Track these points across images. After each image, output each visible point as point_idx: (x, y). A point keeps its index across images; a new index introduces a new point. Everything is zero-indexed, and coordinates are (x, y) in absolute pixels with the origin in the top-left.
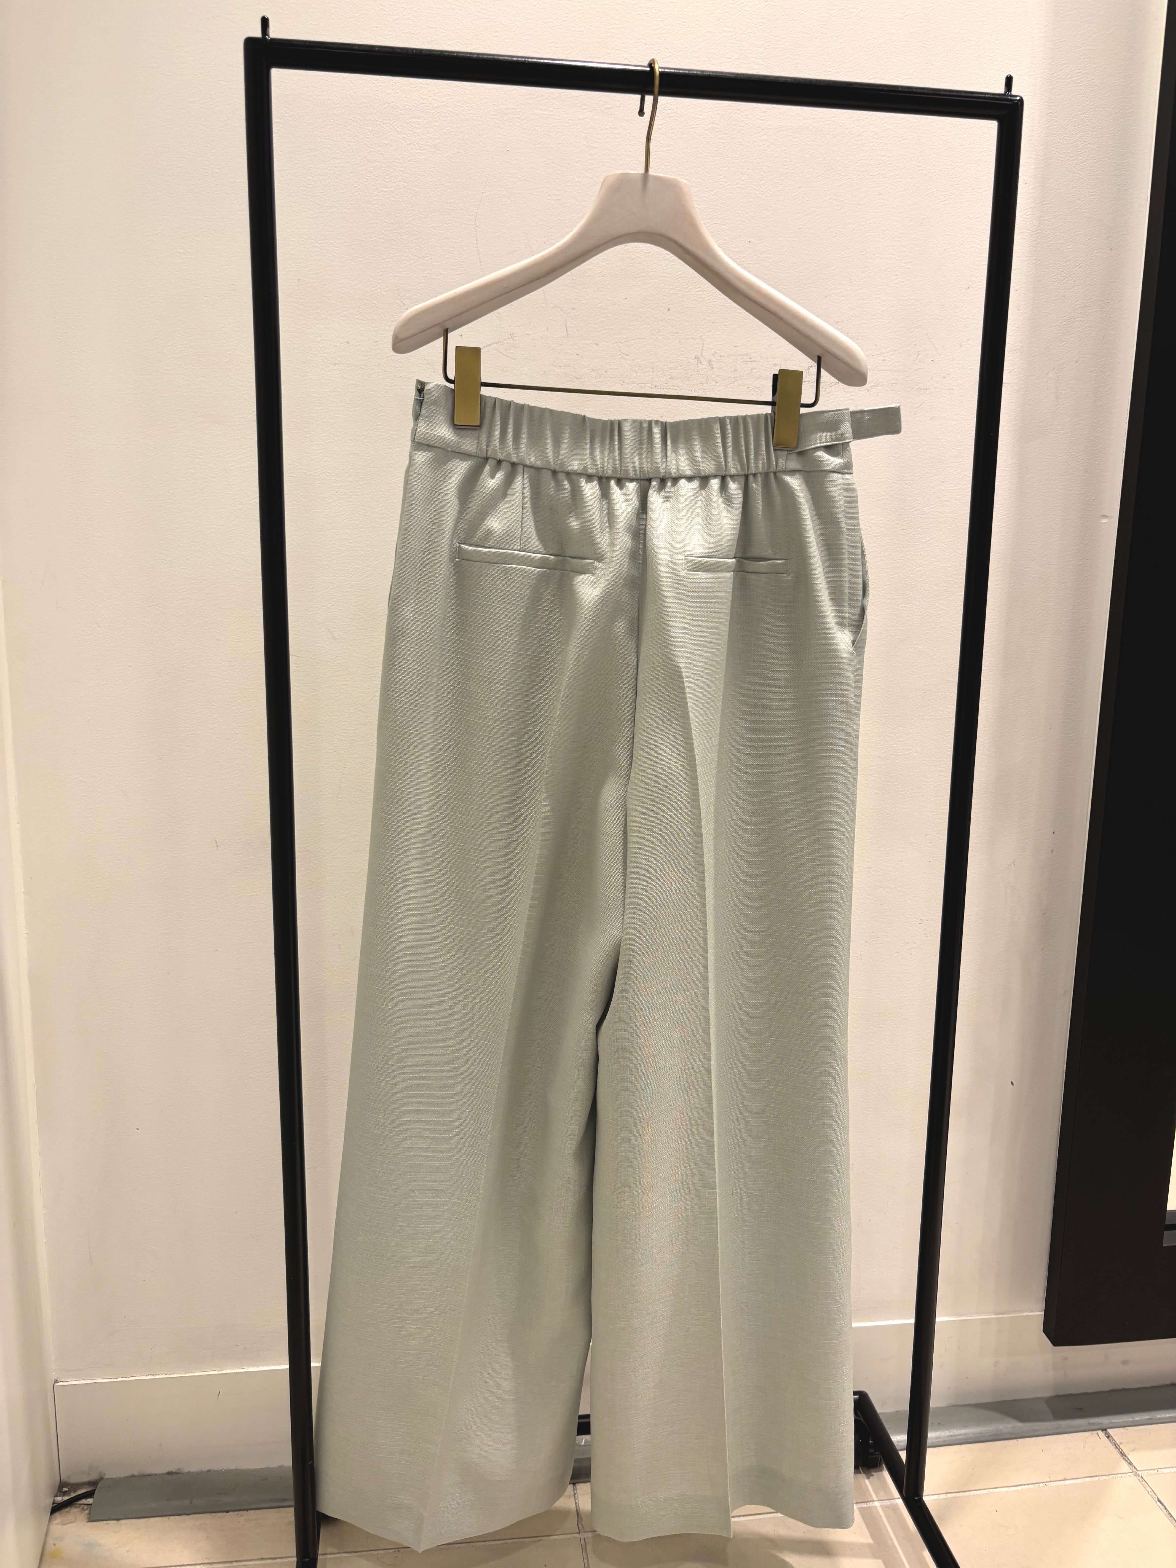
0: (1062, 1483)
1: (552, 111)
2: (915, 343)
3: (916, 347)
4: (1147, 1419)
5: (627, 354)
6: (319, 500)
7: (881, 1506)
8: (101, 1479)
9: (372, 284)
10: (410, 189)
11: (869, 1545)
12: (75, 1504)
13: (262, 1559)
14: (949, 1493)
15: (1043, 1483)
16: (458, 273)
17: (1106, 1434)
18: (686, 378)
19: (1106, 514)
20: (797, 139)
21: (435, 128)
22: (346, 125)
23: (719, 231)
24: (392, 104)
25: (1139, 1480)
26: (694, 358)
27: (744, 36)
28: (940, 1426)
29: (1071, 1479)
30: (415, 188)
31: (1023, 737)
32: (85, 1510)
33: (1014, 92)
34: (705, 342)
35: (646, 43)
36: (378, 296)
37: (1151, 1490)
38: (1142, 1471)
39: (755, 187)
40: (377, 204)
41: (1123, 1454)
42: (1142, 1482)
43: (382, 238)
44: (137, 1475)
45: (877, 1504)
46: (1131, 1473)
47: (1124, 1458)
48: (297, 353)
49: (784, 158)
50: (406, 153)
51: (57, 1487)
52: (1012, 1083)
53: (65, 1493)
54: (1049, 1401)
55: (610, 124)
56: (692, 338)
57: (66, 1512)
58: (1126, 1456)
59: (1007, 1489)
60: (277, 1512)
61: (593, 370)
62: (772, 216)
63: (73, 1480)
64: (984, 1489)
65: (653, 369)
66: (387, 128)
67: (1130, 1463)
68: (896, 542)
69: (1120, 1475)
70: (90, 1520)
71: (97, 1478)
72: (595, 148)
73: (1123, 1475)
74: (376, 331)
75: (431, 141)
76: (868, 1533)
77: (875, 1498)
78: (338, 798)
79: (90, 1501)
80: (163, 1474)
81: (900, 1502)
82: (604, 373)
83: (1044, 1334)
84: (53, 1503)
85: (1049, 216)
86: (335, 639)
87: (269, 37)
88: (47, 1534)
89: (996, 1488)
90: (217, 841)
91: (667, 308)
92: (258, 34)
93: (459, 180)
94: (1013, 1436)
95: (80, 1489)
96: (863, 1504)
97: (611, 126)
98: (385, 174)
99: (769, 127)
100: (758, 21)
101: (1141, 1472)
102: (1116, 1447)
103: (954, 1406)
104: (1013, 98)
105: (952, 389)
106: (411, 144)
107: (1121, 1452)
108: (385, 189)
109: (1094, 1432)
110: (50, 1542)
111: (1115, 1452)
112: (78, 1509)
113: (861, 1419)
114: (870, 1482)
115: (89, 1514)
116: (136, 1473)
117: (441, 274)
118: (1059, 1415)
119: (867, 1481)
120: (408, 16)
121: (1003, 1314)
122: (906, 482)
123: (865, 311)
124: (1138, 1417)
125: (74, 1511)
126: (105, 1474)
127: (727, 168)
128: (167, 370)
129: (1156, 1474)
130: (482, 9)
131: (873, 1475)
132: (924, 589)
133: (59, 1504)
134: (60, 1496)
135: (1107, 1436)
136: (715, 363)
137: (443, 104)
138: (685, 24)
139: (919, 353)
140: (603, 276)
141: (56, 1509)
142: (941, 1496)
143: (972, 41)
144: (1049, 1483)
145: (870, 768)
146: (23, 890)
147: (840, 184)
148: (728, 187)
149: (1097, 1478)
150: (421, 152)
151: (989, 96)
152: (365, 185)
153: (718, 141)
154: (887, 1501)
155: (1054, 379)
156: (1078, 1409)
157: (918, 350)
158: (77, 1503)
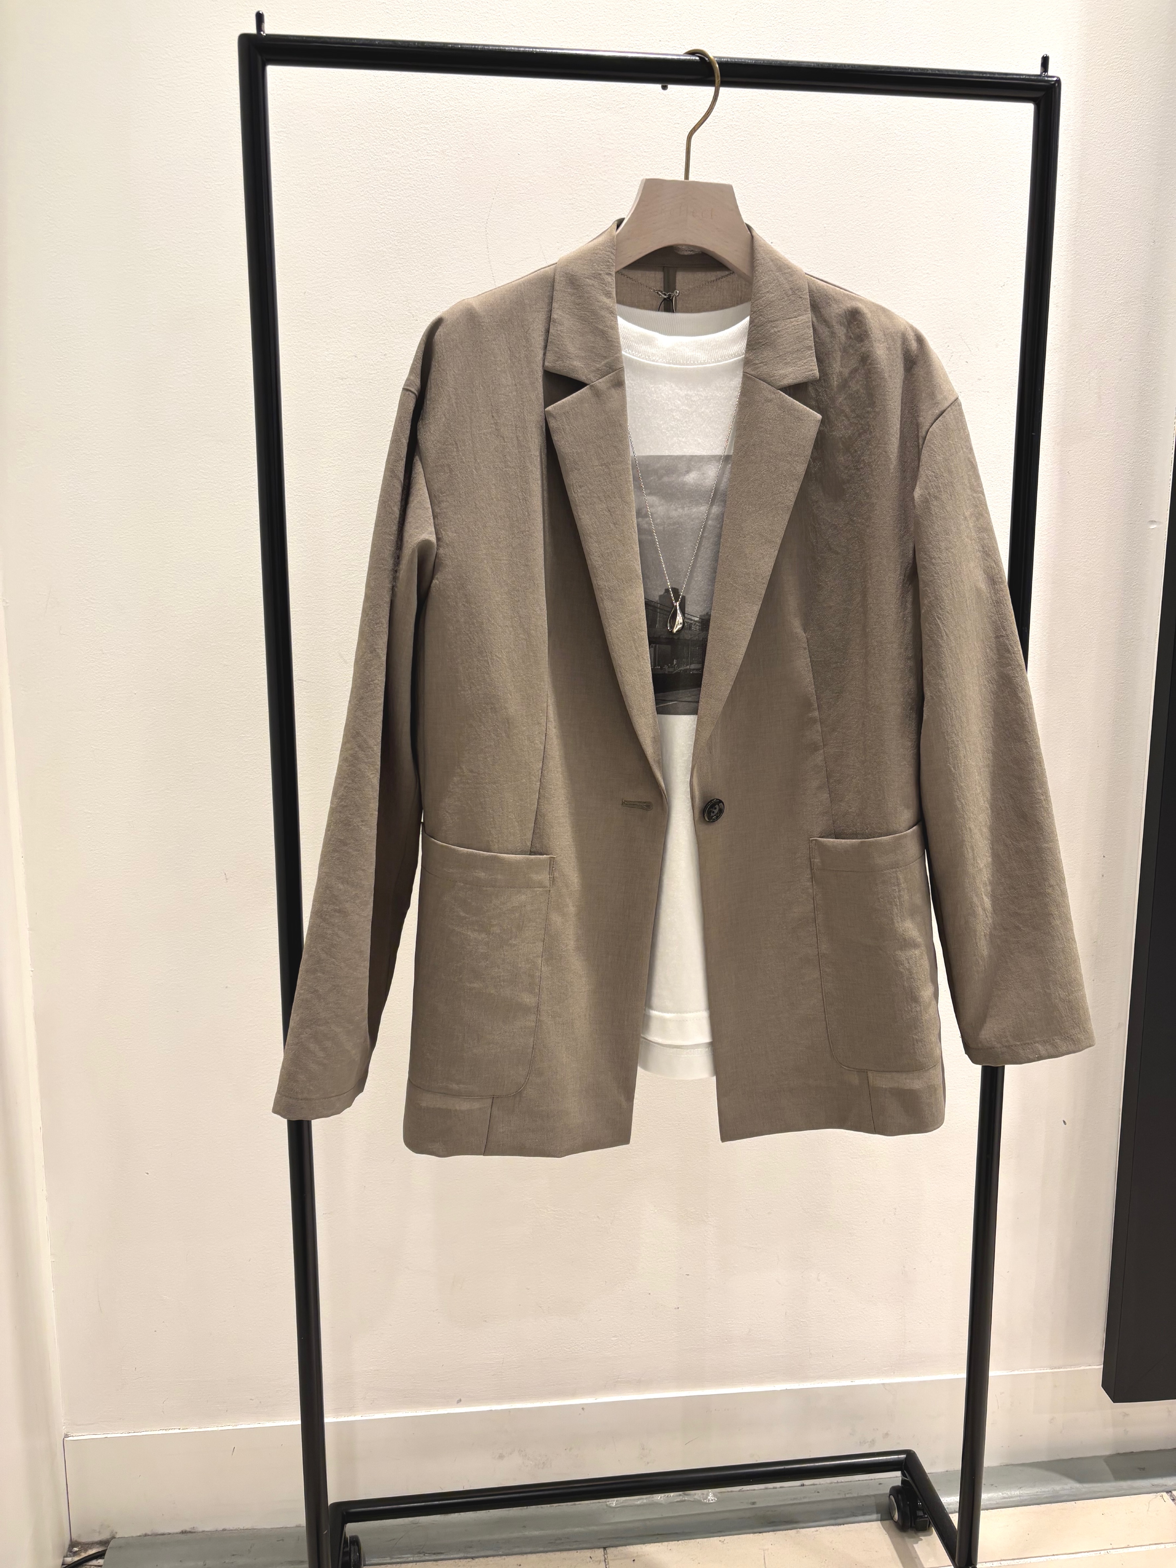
0: (1126, 1550)
1: (565, 113)
2: (948, 344)
3: (948, 348)
8: (113, 1537)
9: (379, 296)
12: (86, 1565)
15: (1104, 1550)
16: (468, 282)
17: (1171, 1496)
19: (1154, 519)
22: (351, 132)
24: (398, 110)
28: (993, 1487)
29: (1135, 1546)
30: (423, 196)
31: (1069, 756)
33: (1051, 72)
36: (387, 307)
40: (384, 213)
43: (390, 248)
48: (304, 368)
49: (807, 155)
50: (413, 160)
51: (67, 1546)
52: (1064, 1122)
53: (75, 1554)
54: (1109, 1460)
55: (624, 125)
59: (1066, 1557)
63: (84, 1540)
64: (1043, 1557)
71: (109, 1537)
72: (609, 149)
74: (384, 343)
75: (439, 147)
79: (100, 1562)
80: (177, 1533)
83: (1102, 1389)
84: (63, 1565)
85: (1088, 208)
87: (264, 33)
89: (1054, 1555)
92: (253, 30)
93: (469, 186)
94: (1073, 1498)
95: (91, 1548)
98: (392, 182)
103: (1007, 1465)
104: (1050, 79)
105: (988, 392)
106: (418, 150)
108: (391, 198)
109: (1158, 1494)
113: (908, 1479)
116: (149, 1533)
117: (451, 283)
118: (1120, 1475)
119: (914, 1542)
121: (1059, 1368)
126: (116, 1533)
128: (170, 388)
130: (491, 10)
131: (921, 1540)
133: (69, 1565)
134: (70, 1557)
135: (1172, 1498)
142: (996, 1564)
144: (1111, 1551)
146: (28, 926)
147: (866, 181)
148: (748, 186)
149: (1163, 1546)
150: (429, 158)
151: (1024, 77)
155: (1097, 379)
156: (1140, 1469)
157: (951, 352)
158: (88, 1564)
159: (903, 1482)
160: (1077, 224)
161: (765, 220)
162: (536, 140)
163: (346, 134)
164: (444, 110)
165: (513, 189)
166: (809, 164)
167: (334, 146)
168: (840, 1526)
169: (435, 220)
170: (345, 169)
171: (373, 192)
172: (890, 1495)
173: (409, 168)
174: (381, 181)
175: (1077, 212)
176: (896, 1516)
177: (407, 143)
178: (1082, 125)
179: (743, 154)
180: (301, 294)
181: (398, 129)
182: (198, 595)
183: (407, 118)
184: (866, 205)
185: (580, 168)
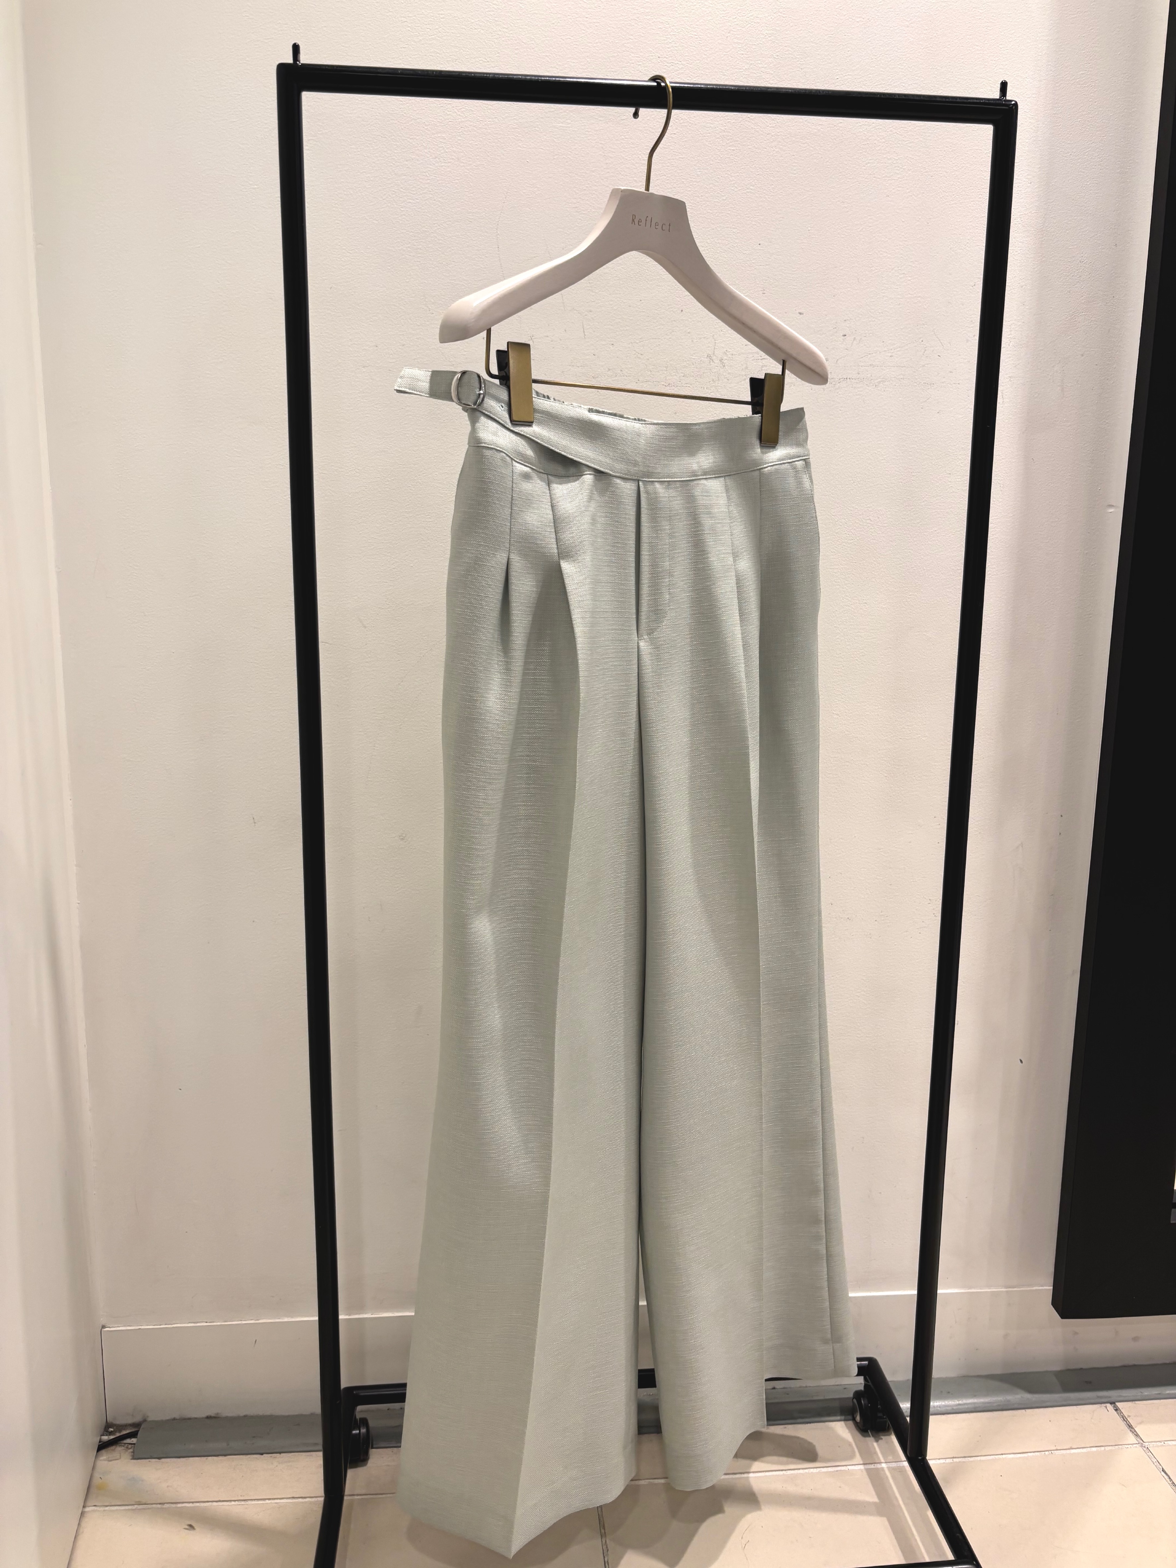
0: (1068, 1451)
2: (921, 339)
3: (922, 343)
4: (1156, 1394)
5: (642, 353)
6: (350, 496)
7: (887, 1467)
8: (145, 1421)
9: (399, 291)
10: (435, 200)
11: (875, 1503)
12: (120, 1443)
13: (293, 1498)
14: (955, 1458)
15: (1048, 1451)
17: (1114, 1407)
18: (699, 376)
19: (1112, 504)
20: (806, 145)
21: (459, 142)
22: (375, 141)
23: (730, 235)
25: (1145, 1451)
26: (706, 356)
27: (754, 47)
28: (949, 1395)
29: (1077, 1448)
30: (440, 199)
31: (1030, 722)
32: (130, 1449)
33: (1008, 97)
34: (716, 341)
35: (659, 56)
37: (1156, 1460)
38: (1149, 1442)
39: (765, 191)
40: (404, 215)
41: (1130, 1426)
42: (1148, 1454)
43: (409, 247)
44: (178, 1418)
45: (884, 1465)
46: (1137, 1444)
47: (1131, 1431)
50: (431, 167)
51: (103, 1427)
52: (1021, 1061)
53: (111, 1433)
54: (1059, 1374)
56: (704, 338)
57: (112, 1450)
58: (1133, 1428)
59: (1012, 1456)
60: (308, 1456)
61: (609, 370)
62: (781, 219)
63: (120, 1421)
64: (990, 1455)
65: (666, 367)
66: (414, 143)
67: (1137, 1435)
68: (905, 532)
69: (1127, 1446)
70: (134, 1458)
71: (141, 1420)
72: (611, 157)
73: (1129, 1446)
74: (403, 335)
76: (874, 1493)
77: (883, 1460)
78: (367, 777)
79: (134, 1440)
80: (203, 1418)
81: (906, 1464)
82: (619, 372)
83: (1052, 1306)
84: (100, 1442)
86: (365, 627)
87: (300, 63)
88: (94, 1468)
89: (1002, 1454)
90: (255, 818)
91: (681, 309)
92: (289, 60)
93: (482, 191)
94: (1023, 1406)
95: (125, 1429)
96: (870, 1465)
97: (627, 137)
98: (412, 186)
99: (779, 134)
100: (767, 32)
101: (1147, 1444)
102: (1124, 1420)
103: (964, 1376)
104: (1008, 102)
106: (436, 157)
107: (1128, 1425)
108: (410, 201)
109: (1102, 1405)
110: (97, 1475)
111: (1123, 1425)
112: (123, 1448)
113: (870, 1384)
114: (878, 1445)
115: (133, 1452)
118: (1067, 1387)
119: (875, 1444)
120: (433, 37)
121: (1013, 1287)
122: (913, 474)
123: (873, 309)
124: (1146, 1392)
125: (118, 1450)
126: (148, 1416)
127: (738, 174)
128: (208, 374)
129: (1162, 1445)
131: (882, 1439)
132: (932, 578)
133: (105, 1442)
134: (106, 1435)
135: (1115, 1409)
136: (726, 361)
137: (466, 120)
138: (697, 37)
139: (926, 349)
140: (618, 280)
141: (102, 1446)
142: (948, 1461)
143: (977, 46)
144: (1055, 1451)
145: (879, 752)
146: (75, 863)
149: (1103, 1448)
150: (446, 165)
151: (983, 101)
152: (393, 197)
153: (729, 148)
154: (894, 1463)
155: (1060, 373)
156: (1086, 1382)
157: (925, 346)
158: (122, 1442)
159: (865, 1386)
160: (1044, 229)
161: (754, 223)
162: (544, 148)
163: (369, 142)
164: (460, 120)
165: (522, 194)
166: (795, 172)
167: (359, 153)
168: (806, 1425)
169: (450, 221)
170: (369, 175)
171: (394, 196)
172: (853, 1399)
173: (427, 174)
174: (402, 186)
175: (1044, 218)
176: (858, 1418)
177: (426, 151)
178: (1050, 136)
179: (734, 162)
180: (327, 289)
181: (417, 138)
182: (231, 564)
183: (426, 127)
184: (848, 210)
185: (584, 174)
